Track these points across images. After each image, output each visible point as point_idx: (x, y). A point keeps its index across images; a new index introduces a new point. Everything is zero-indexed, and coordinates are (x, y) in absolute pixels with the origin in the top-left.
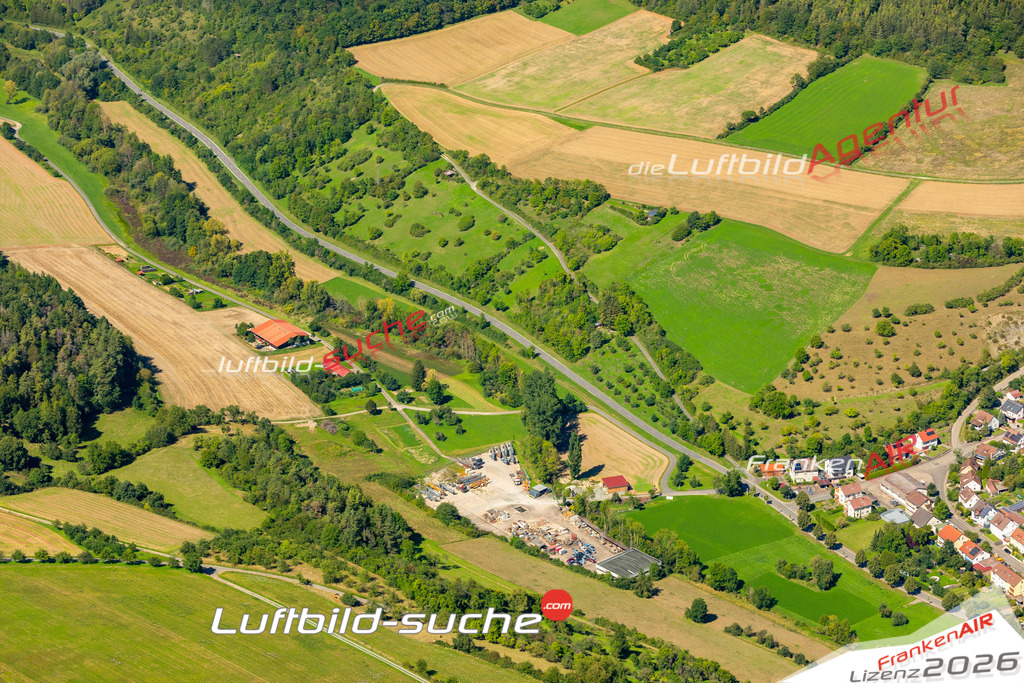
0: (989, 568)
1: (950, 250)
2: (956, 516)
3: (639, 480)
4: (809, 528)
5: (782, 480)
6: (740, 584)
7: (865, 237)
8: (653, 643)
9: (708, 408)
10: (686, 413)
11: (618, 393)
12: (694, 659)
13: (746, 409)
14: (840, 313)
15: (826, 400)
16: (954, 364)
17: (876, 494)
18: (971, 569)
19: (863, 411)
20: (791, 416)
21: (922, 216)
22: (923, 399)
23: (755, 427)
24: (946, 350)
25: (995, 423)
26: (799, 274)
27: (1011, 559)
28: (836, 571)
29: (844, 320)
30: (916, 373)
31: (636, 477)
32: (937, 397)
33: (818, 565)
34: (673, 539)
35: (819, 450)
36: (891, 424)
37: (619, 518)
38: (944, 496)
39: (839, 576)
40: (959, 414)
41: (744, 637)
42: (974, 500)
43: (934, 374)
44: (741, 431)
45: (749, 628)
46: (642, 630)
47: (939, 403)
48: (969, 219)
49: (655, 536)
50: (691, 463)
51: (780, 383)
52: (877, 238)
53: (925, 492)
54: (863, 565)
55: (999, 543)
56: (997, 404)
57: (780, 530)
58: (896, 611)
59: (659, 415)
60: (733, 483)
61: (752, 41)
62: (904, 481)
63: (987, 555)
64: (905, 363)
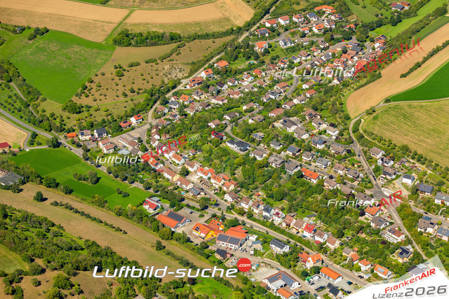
0: (163, 171)
1: (147, 39)
2: (150, 150)
3: (14, 143)
4: (87, 159)
5: (76, 139)
6: (57, 185)
7: (111, 35)
8: (19, 211)
9: (44, 111)
10: (35, 114)
11: (5, 107)
12: (36, 217)
13: (60, 110)
14: (101, 68)
15: (94, 105)
16: (149, 87)
17: (116, 143)
18: (156, 172)
19: (110, 108)
20: (80, 112)
21: (135, 25)
22: (135, 102)
23: (64, 118)
24: (146, 81)
25: (166, 111)
26: (82, 52)
27: (172, 166)
28: (99, 176)
29: (102, 70)
30: (133, 91)
31: (13, 142)
32: (142, 101)
33: (91, 174)
34: (29, 168)
35: (92, 126)
36: (122, 114)
37: (5, 160)
38: (144, 143)
39: (100, 178)
40: (152, 107)
41: (59, 206)
42: (157, 142)
43: (140, 91)
44: (58, 120)
45: (61, 202)
46: (14, 207)
47: (143, 103)
48: (155, 25)
49: (20, 166)
50: (37, 135)
51: (75, 99)
52: (115, 35)
53: (137, 141)
54: (110, 173)
55: (167, 160)
56: (167, 102)
57: (75, 161)
58: (124, 191)
59: (23, 115)
60: (55, 142)
62: (128, 137)
63: (162, 165)
64: (128, 88)
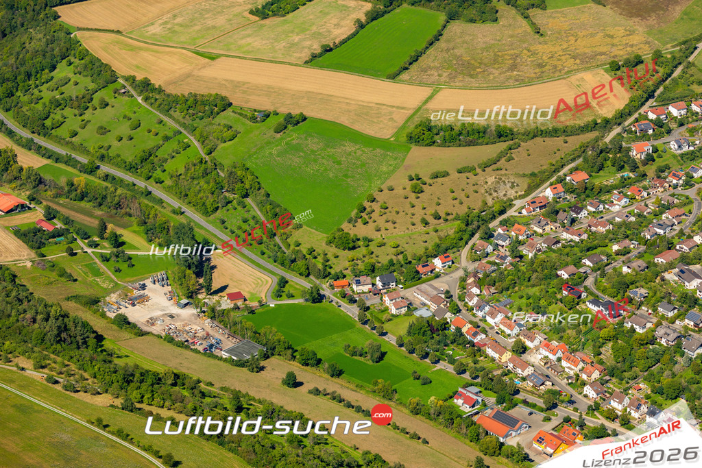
0: (485, 345)
1: (460, 134)
2: (464, 311)
3: (252, 294)
4: (365, 323)
5: (347, 290)
6: (319, 361)
7: (403, 127)
8: (260, 402)
9: (299, 245)
10: (284, 248)
11: (238, 236)
12: (287, 411)
13: (324, 244)
14: (387, 178)
15: (377, 237)
16: (463, 211)
17: (411, 298)
18: (474, 346)
19: (402, 243)
20: (354, 248)
22: (442, 234)
23: (330, 256)
24: (457, 201)
25: (490, 249)
26: (359, 153)
27: (500, 338)
28: (383, 350)
29: (389, 183)
30: (437, 217)
31: (250, 292)
32: (451, 232)
33: (371, 346)
34: (274, 333)
35: (373, 270)
36: (421, 252)
37: (238, 320)
38: (455, 299)
39: (385, 353)
40: (467, 243)
41: (321, 396)
42: (476, 300)
43: (449, 218)
44: (320, 259)
45: (325, 390)
46: (252, 394)
47: (453, 236)
49: (262, 331)
50: (287, 282)
51: (346, 227)
52: (411, 128)
54: (401, 346)
55: (492, 328)
56: (491, 236)
57: (347, 324)
58: (423, 375)
59: (265, 250)
60: (314, 294)
62: (429, 289)
63: (483, 336)
64: (430, 211)
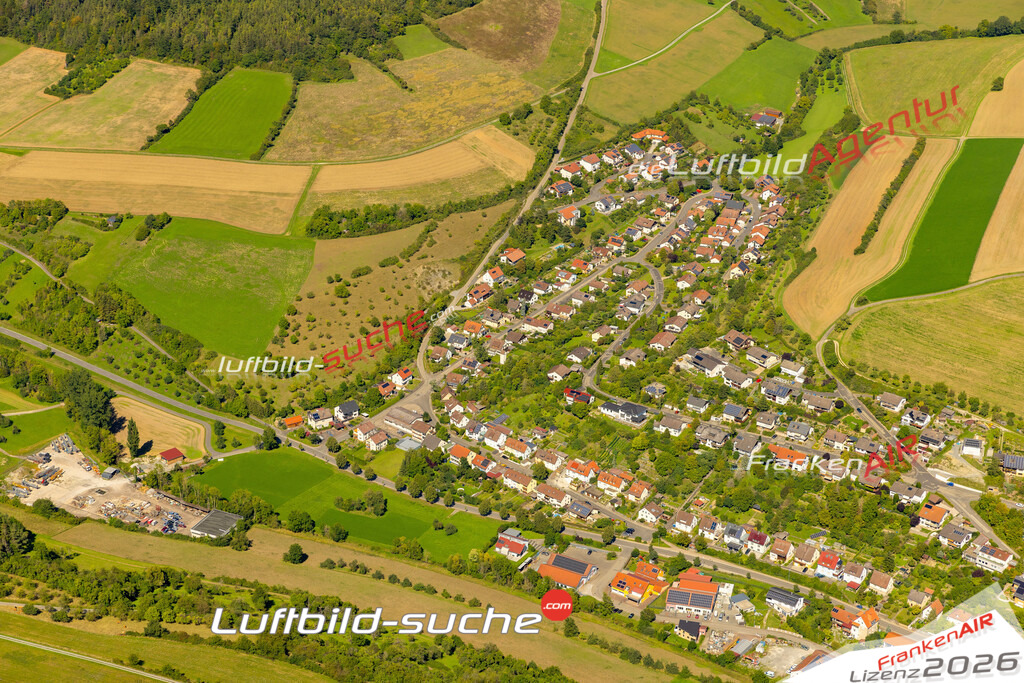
0: (499, 474)
1: (367, 220)
2: (454, 436)
3: (188, 448)
4: (346, 467)
5: (304, 428)
6: (313, 524)
7: (295, 219)
9: (221, 379)
10: (203, 385)
11: (137, 377)
14: (300, 284)
16: (402, 312)
17: (385, 428)
18: (487, 478)
21: (333, 194)
23: (266, 388)
24: (392, 301)
25: (449, 355)
27: (512, 464)
28: (384, 498)
29: (307, 289)
30: (376, 324)
31: (185, 446)
32: (398, 340)
33: (372, 496)
34: (249, 498)
35: (326, 399)
36: (372, 368)
38: (436, 422)
39: (387, 502)
40: (418, 351)
41: (338, 569)
42: (464, 420)
44: (255, 393)
45: (334, 559)
47: (401, 346)
48: (371, 193)
49: (233, 496)
50: (225, 427)
51: (273, 348)
52: (307, 218)
53: (422, 420)
54: (402, 489)
55: (497, 453)
56: (443, 338)
57: (321, 471)
58: (444, 523)
59: (180, 390)
60: (271, 439)
61: (137, 65)
62: (400, 413)
63: (493, 464)
64: (365, 317)
